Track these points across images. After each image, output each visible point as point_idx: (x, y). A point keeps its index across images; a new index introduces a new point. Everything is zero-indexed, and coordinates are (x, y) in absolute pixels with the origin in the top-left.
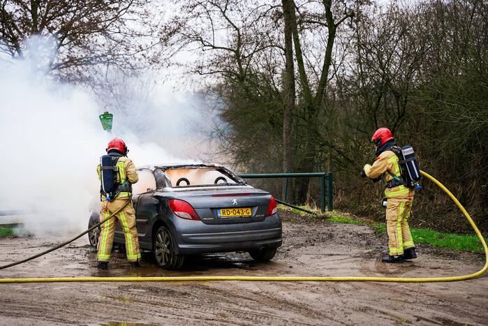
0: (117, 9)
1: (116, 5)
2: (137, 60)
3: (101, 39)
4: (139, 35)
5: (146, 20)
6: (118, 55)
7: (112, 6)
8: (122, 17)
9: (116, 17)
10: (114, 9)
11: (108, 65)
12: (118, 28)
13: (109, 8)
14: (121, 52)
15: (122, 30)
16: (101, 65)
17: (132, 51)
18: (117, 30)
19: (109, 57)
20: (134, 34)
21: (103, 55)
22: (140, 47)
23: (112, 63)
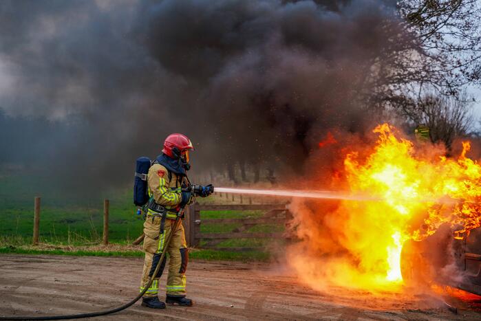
0: (435, 22)
1: (434, 19)
2: (454, 76)
3: (415, 55)
4: (458, 49)
5: (466, 32)
6: (433, 71)
7: (429, 21)
8: (440, 31)
9: (433, 32)
10: (432, 23)
11: (421, 83)
12: (436, 42)
13: (426, 23)
14: (437, 68)
15: (439, 44)
16: (414, 83)
17: (449, 67)
18: (434, 45)
19: (424, 74)
20: (451, 48)
21: (417, 72)
22: (459, 62)
23: (426, 81)
